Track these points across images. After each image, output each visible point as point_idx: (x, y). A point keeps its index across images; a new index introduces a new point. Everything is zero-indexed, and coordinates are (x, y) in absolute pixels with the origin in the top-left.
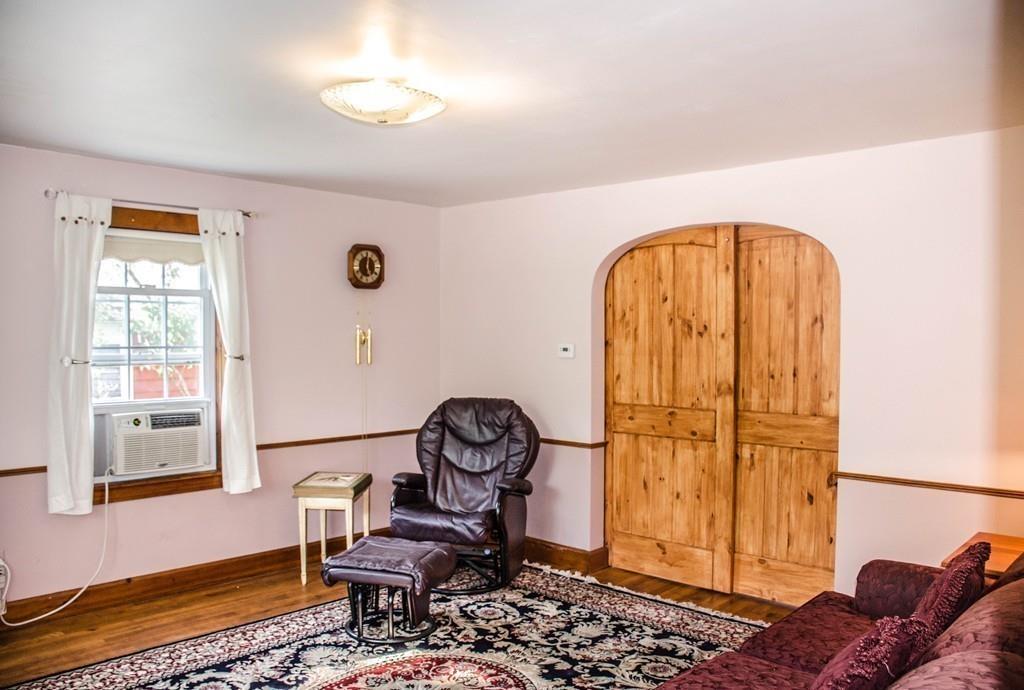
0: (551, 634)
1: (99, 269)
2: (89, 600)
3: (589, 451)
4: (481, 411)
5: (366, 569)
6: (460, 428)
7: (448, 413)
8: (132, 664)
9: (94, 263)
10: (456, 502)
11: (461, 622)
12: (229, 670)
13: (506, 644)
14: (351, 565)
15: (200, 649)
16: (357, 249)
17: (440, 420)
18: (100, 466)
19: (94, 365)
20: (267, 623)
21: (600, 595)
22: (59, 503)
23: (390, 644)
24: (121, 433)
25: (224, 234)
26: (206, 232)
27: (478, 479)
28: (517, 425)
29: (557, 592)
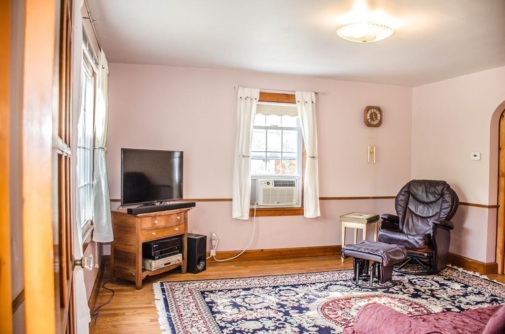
0: (454, 296)
1: (254, 118)
2: (245, 256)
3: (487, 209)
4: (428, 187)
5: (361, 252)
6: (417, 194)
7: (411, 187)
8: (259, 280)
9: (253, 116)
10: (413, 231)
11: (407, 285)
12: (297, 288)
13: (428, 297)
14: (355, 250)
15: (286, 279)
16: (368, 108)
17: (407, 190)
18: (253, 201)
19: (252, 159)
20: (317, 274)
21: (488, 285)
22: (236, 214)
23: (370, 289)
24: (261, 187)
25: (306, 102)
26: (299, 102)
27: (425, 220)
28: (446, 194)
29: (463, 280)
